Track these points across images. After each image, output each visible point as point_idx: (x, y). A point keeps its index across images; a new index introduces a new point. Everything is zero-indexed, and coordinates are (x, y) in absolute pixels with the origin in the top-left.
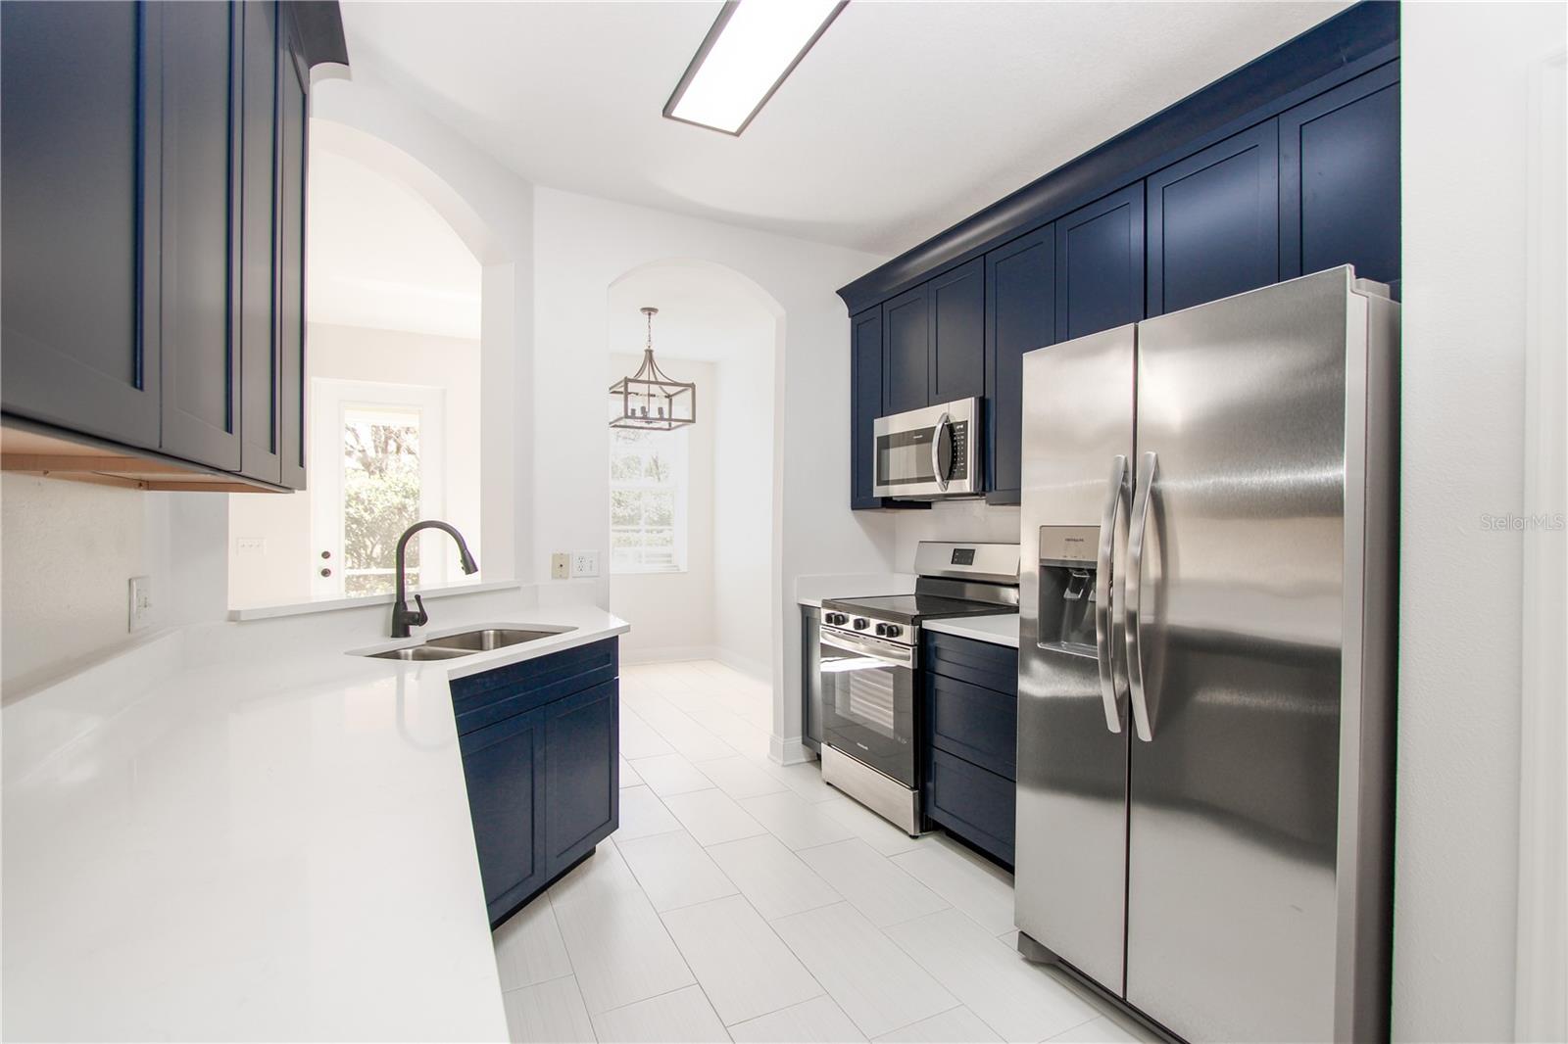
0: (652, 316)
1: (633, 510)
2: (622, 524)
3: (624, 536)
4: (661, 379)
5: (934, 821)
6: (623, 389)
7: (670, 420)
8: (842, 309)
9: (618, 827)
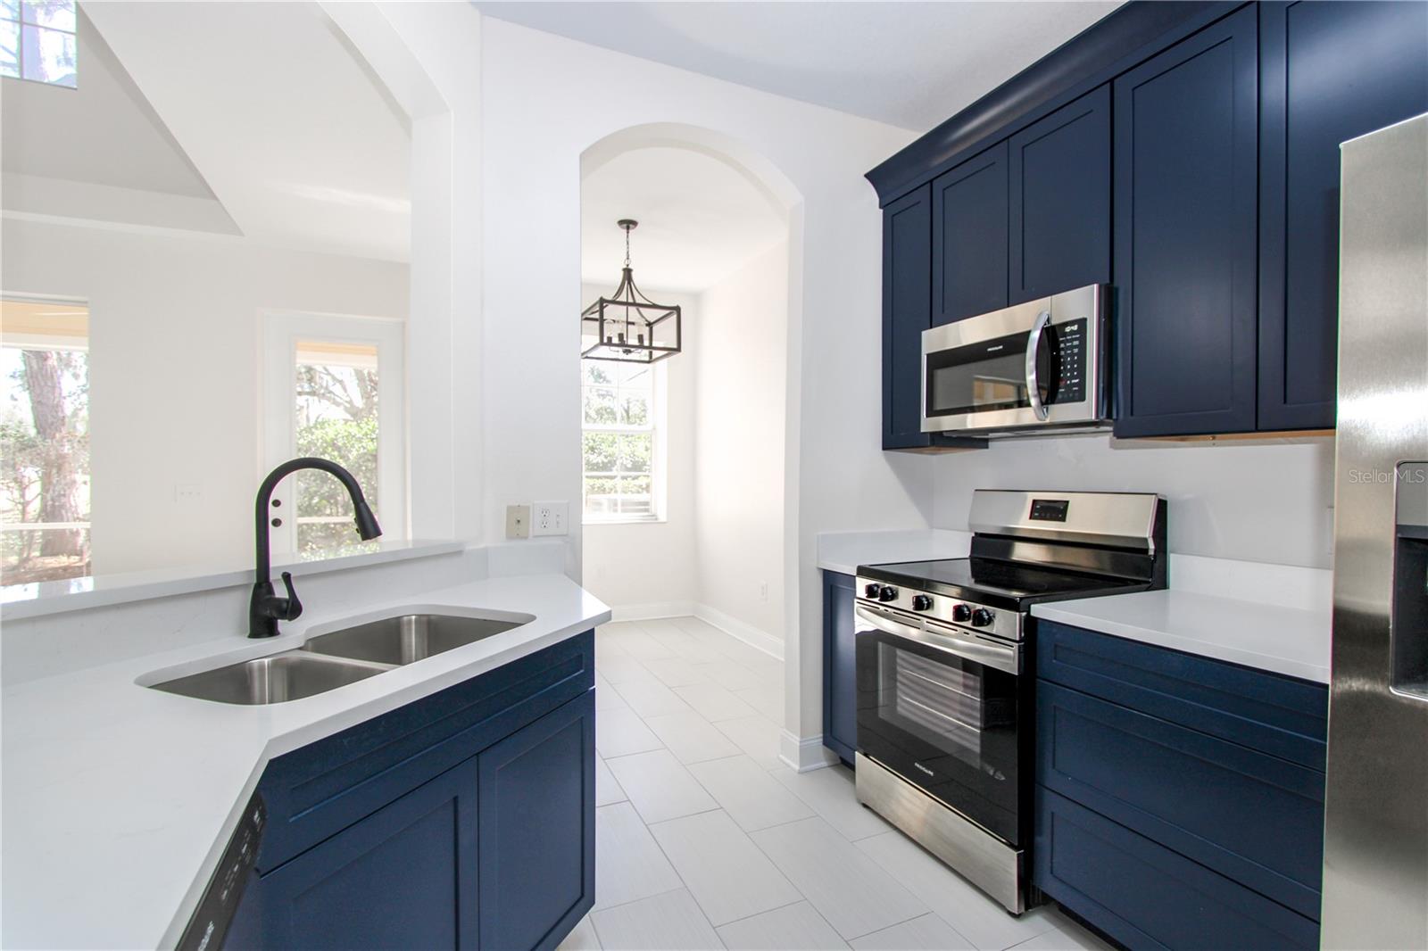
0: (631, 231)
1: (606, 457)
2: (596, 470)
3: (598, 483)
4: (639, 300)
5: (1043, 893)
6: (597, 313)
7: (651, 347)
8: (871, 196)
9: (594, 903)
